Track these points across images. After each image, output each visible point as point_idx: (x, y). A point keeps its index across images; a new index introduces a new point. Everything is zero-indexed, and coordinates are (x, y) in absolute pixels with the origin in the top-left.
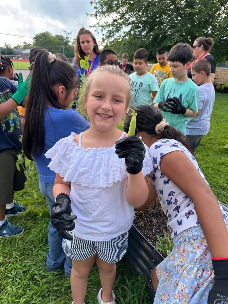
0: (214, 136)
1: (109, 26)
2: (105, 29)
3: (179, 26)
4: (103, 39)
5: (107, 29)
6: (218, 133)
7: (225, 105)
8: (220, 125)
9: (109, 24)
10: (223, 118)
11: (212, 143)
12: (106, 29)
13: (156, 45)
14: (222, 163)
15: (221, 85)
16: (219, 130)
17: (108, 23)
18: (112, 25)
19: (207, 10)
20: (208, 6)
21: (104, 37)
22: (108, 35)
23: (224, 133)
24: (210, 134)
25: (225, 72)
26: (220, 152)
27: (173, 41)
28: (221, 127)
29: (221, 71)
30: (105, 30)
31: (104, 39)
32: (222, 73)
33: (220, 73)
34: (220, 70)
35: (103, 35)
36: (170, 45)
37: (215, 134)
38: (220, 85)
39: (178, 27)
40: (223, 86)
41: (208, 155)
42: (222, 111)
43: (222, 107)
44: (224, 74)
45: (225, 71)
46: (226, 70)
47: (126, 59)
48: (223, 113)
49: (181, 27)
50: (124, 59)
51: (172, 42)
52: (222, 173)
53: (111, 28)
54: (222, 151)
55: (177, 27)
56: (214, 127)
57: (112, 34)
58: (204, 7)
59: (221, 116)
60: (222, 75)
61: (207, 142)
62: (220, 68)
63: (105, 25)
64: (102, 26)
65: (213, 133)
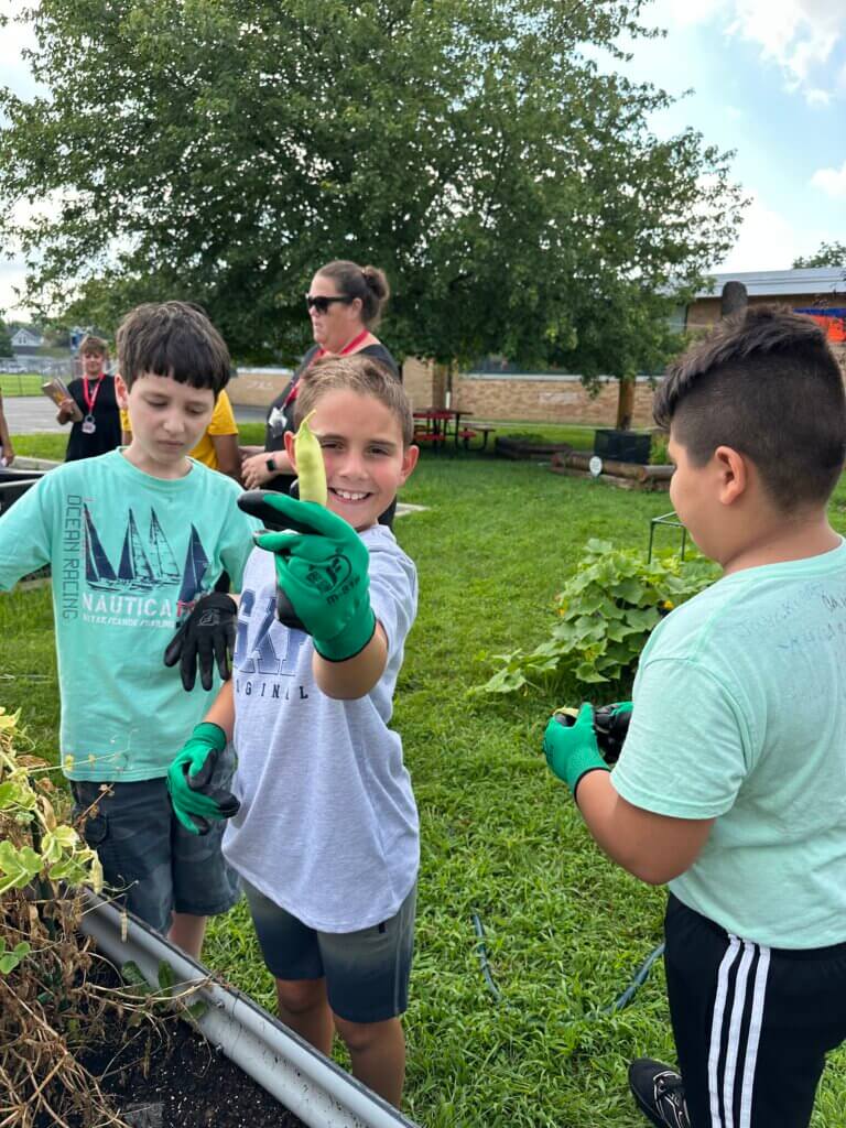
0: (456, 635)
1: (52, 232)
2: (37, 244)
3: (309, 239)
4: (30, 280)
5: (46, 243)
6: (471, 624)
7: (498, 505)
8: (478, 588)
9: (54, 227)
10: (487, 557)
11: (445, 673)
12: (41, 245)
13: (238, 303)
14: (480, 766)
15: (486, 432)
16: (473, 608)
17: (50, 223)
18: (65, 230)
19: (393, 188)
20: (395, 176)
21: (38, 274)
22: (50, 265)
23: (489, 618)
24: (443, 631)
25: (496, 390)
26: (473, 712)
27: (296, 292)
28: (480, 596)
29: (482, 387)
30: (40, 248)
31: (37, 281)
32: (488, 392)
33: (481, 393)
34: (480, 383)
35: (32, 265)
36: (286, 304)
37: (457, 629)
38: (481, 435)
39: (307, 243)
40: (491, 436)
41: (431, 733)
42: (486, 529)
43: (486, 513)
44: (493, 394)
45: (493, 385)
46: (497, 383)
47: (96, 357)
48: (489, 536)
49: (317, 242)
50: (88, 357)
51: (293, 293)
52: (481, 821)
53: (62, 242)
54: (482, 706)
55: (302, 243)
56: (455, 600)
57: (68, 264)
58: (383, 180)
59: (483, 549)
60: (488, 397)
61: (427, 671)
62: (476, 376)
63: (37, 228)
64: (28, 235)
65: (450, 624)
